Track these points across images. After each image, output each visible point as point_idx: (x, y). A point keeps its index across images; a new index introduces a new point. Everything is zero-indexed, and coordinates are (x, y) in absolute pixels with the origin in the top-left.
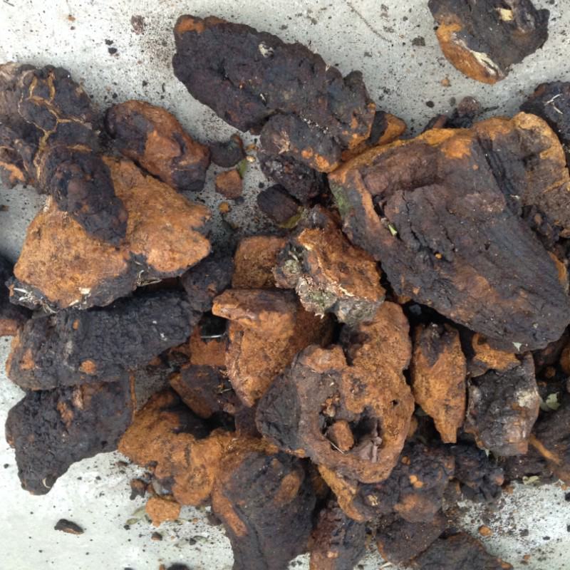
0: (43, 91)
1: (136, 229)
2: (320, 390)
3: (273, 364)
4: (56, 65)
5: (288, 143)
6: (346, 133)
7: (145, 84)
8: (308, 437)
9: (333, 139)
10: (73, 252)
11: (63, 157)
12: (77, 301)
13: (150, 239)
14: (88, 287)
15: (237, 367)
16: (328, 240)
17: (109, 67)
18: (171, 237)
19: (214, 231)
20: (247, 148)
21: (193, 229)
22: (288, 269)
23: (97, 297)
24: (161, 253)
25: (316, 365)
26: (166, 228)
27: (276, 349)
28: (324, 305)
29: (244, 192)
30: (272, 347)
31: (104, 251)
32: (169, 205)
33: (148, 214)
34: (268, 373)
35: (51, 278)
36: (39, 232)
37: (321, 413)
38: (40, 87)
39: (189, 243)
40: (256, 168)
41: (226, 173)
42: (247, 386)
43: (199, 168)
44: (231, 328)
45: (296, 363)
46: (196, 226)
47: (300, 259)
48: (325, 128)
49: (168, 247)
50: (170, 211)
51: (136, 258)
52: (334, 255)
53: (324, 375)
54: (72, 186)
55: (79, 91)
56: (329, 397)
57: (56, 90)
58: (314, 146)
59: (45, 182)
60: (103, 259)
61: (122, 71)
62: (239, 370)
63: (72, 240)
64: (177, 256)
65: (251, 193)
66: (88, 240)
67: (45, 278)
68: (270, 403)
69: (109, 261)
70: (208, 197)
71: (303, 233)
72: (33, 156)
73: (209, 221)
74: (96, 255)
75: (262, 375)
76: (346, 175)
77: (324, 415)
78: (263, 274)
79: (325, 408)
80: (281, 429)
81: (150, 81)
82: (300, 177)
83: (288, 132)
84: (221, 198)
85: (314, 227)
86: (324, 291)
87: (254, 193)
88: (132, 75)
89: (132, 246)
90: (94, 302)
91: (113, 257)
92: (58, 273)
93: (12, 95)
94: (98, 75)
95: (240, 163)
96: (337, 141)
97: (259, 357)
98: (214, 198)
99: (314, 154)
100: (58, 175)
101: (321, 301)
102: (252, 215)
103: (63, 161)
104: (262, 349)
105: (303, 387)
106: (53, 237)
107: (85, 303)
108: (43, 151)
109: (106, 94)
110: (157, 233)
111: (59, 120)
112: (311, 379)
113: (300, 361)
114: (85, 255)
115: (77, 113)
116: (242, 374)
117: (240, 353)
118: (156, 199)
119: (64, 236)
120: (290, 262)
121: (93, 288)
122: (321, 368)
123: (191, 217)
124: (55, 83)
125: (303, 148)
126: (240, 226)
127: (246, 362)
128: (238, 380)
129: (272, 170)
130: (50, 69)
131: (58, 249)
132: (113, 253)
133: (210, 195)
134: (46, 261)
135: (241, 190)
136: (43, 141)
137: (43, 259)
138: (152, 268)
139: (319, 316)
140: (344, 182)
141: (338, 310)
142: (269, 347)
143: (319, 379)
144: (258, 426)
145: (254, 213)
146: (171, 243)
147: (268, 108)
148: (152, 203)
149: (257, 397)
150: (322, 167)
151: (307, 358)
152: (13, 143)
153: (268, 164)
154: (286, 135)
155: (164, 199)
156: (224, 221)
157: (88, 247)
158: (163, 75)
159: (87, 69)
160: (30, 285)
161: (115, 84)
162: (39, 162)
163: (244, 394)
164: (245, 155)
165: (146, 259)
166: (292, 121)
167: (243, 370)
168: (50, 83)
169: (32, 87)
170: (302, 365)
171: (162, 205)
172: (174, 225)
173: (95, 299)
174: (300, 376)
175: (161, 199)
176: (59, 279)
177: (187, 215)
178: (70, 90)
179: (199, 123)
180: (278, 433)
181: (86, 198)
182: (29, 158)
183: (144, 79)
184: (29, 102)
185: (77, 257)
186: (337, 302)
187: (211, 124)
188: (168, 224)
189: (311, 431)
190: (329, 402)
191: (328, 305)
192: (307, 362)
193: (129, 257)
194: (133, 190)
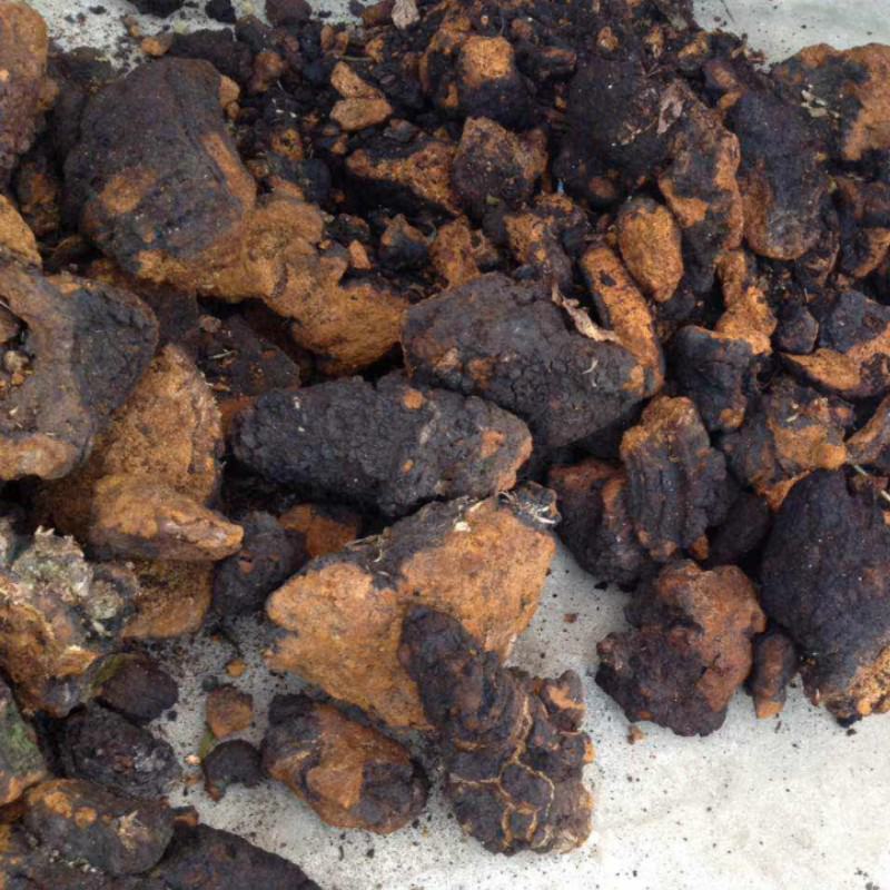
0: (518, 823)
1: (387, 626)
2: (37, 399)
3: (132, 419)
4: (501, 856)
5: (123, 831)
6: (13, 862)
7: (370, 853)
8: (54, 322)
9: (40, 843)
10: (479, 582)
11: (490, 737)
12: (472, 509)
13: (367, 613)
14: (458, 533)
15: (197, 412)
16: (37, 665)
17: (426, 868)
18: (333, 618)
19: (254, 624)
20: (200, 778)
21: (295, 633)
22: (110, 604)
23: (444, 518)
24: (351, 593)
25: (46, 448)
26: (342, 632)
27: (128, 446)
28: (37, 553)
29: (204, 699)
30: (135, 448)
31: (437, 588)
32: (335, 666)
33: (368, 651)
34: (140, 404)
35: (510, 542)
36: (523, 604)
37: (32, 358)
38: (522, 829)
39: (304, 611)
40: (183, 745)
41: (234, 729)
42: (177, 380)
43: (277, 750)
44: (213, 478)
45: (86, 445)
46: (289, 637)
47: (88, 625)
48: (56, 860)
49: (339, 604)
50: (333, 658)
51: (388, 582)
52: (24, 643)
53: (31, 427)
54: (474, 701)
55: (467, 827)
56: (18, 386)
57: (500, 825)
58: (75, 829)
59: (517, 693)
60: (438, 578)
61: (405, 866)
62: (194, 408)
63: (480, 600)
64: (324, 590)
65: (189, 699)
66: (458, 602)
67: (517, 543)
68: (132, 360)
69: (429, 574)
70: (265, 681)
71: (86, 665)
72: (532, 731)
73: (267, 646)
74: (447, 582)
75: (152, 399)
76: (8, 793)
77: (23, 354)
78: (158, 574)
79: (25, 366)
80: (110, 321)
81: (363, 859)
82: (100, 752)
83: (123, 848)
84: (242, 684)
85: (68, 678)
86: (39, 580)
87: (185, 700)
88: (391, 864)
89: (394, 601)
90: (448, 509)
91: (423, 582)
92: (499, 552)
93: (562, 810)
94: (441, 854)
95: (212, 749)
96: (32, 840)
97: (157, 430)
98: (255, 680)
99: (73, 817)
100: (495, 711)
101: (43, 559)
102: (187, 661)
103: (489, 731)
104: (153, 445)
105: (71, 405)
106: (505, 601)
107: (460, 507)
108: (519, 738)
109: (429, 825)
110: (355, 624)
111: (497, 780)
112: (55, 419)
113: (78, 452)
114: (463, 579)
115: (471, 795)
116: (188, 401)
117: (194, 435)
118: (354, 674)
119: (491, 605)
120: (109, 613)
121: (450, 533)
122: (36, 444)
123: (298, 651)
124: (501, 834)
125: (95, 824)
126: (208, 640)
127: (182, 422)
128: (194, 390)
129: (153, 756)
130: (510, 852)
131: (499, 584)
132: (424, 587)
133: (263, 686)
134: (517, 565)
135: (207, 703)
136: (520, 748)
137: (519, 567)
138: (362, 565)
139: (45, 530)
140: (12, 780)
141: (7, 550)
142: (140, 448)
143: (39, 419)
144: (154, 317)
145: (184, 666)
146: (334, 609)
147: (161, 878)
148: (362, 668)
149: (160, 359)
150: (57, 794)
151: (63, 460)
152: (561, 744)
153: (161, 764)
154: (127, 843)
155: (341, 675)
156: (236, 644)
157: (458, 592)
158: (343, 874)
159: (458, 858)
160: (536, 530)
161: (415, 844)
162: (525, 722)
163: (183, 366)
164: (204, 764)
165: (373, 582)
166: (117, 866)
167: (186, 407)
168: (508, 833)
169: (533, 826)
170: (74, 443)
171: (345, 666)
172: (329, 638)
173: (447, 514)
174: (77, 424)
175: (347, 673)
176: (498, 542)
177: (304, 654)
178: (480, 827)
179: (282, 805)
180: (115, 312)
181: (455, 685)
182: (539, 727)
183: (372, 861)
184: (537, 805)
185: (473, 576)
186: (11, 563)
187: (262, 807)
188: (338, 637)
189: (48, 331)
190: (17, 378)
191: (28, 556)
192: (64, 452)
193: (400, 583)
194: (391, 683)
